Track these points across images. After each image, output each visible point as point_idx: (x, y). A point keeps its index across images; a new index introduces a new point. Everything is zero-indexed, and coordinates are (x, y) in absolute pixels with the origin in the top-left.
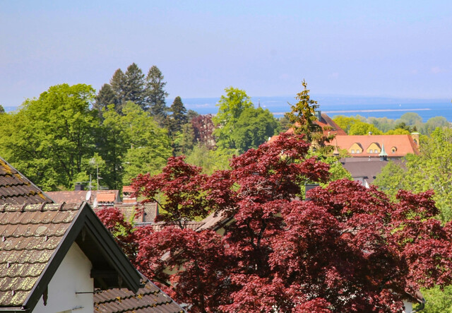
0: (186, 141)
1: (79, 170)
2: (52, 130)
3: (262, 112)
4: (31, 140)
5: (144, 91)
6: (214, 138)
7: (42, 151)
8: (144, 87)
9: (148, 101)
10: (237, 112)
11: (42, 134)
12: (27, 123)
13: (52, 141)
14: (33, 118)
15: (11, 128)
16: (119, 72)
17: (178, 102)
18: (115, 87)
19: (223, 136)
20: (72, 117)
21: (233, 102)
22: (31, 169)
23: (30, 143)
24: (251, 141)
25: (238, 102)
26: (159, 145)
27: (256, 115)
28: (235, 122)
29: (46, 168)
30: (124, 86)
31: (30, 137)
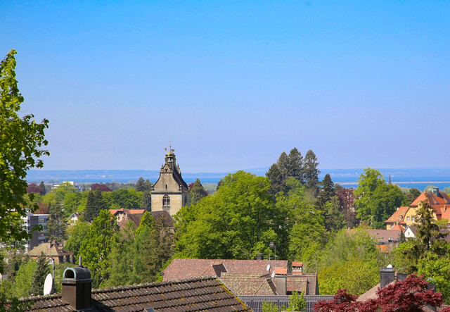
0: (334, 209)
1: (258, 240)
2: (239, 210)
3: (393, 187)
4: (225, 217)
5: (302, 169)
6: (354, 206)
7: (232, 225)
8: (302, 166)
9: (305, 177)
10: (373, 187)
11: (232, 213)
12: (222, 204)
13: (240, 218)
14: (226, 201)
15: (212, 208)
16: (284, 154)
17: (328, 178)
18: (280, 166)
19: (362, 205)
20: (254, 201)
21: (369, 179)
22: (224, 238)
23: (224, 219)
24: (383, 210)
25: (374, 179)
26: (316, 223)
27: (388, 190)
28: (372, 194)
29: (235, 237)
30: (288, 165)
31: (224, 215)
